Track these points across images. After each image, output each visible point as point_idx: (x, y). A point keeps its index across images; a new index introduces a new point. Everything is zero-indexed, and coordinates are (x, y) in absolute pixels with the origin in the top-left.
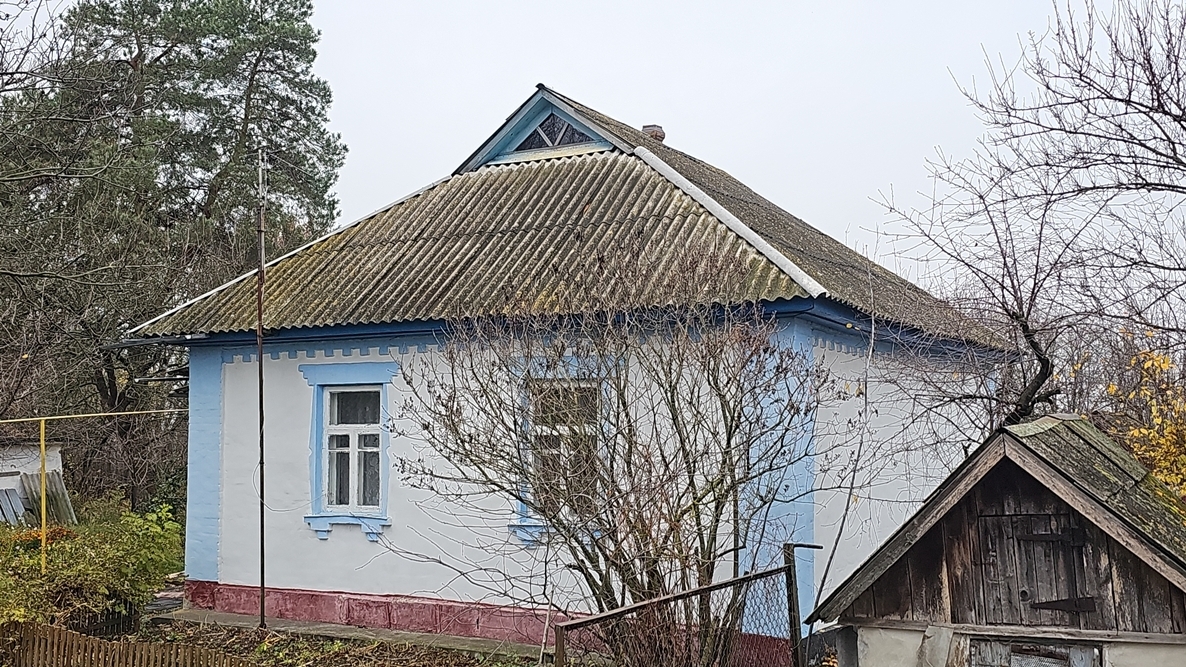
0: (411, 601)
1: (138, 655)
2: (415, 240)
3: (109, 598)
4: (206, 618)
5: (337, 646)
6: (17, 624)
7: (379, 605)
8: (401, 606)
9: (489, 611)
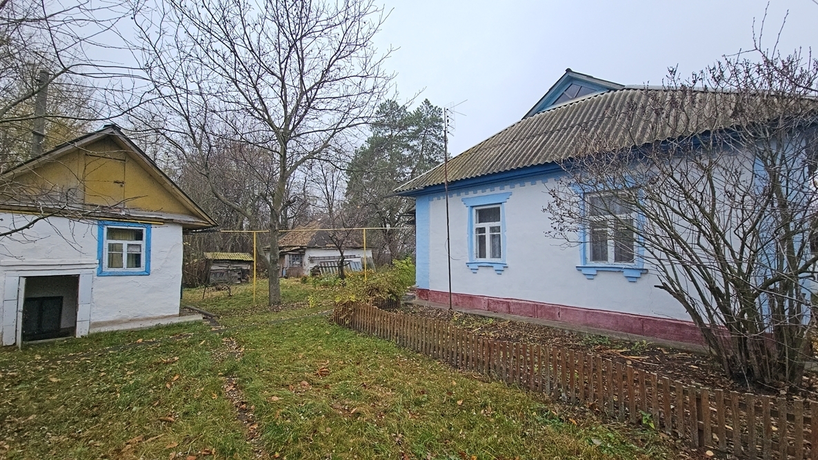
0: (520, 302)
1: (406, 321)
2: (511, 142)
3: (389, 293)
4: (426, 304)
5: (491, 321)
6: (352, 302)
7: (503, 303)
8: (514, 304)
9: (566, 309)
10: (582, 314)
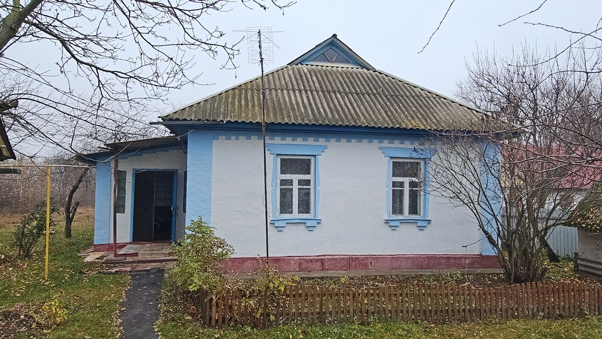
0: (335, 257)
7: (317, 260)
8: (329, 260)
9: (376, 258)
10: (389, 260)
